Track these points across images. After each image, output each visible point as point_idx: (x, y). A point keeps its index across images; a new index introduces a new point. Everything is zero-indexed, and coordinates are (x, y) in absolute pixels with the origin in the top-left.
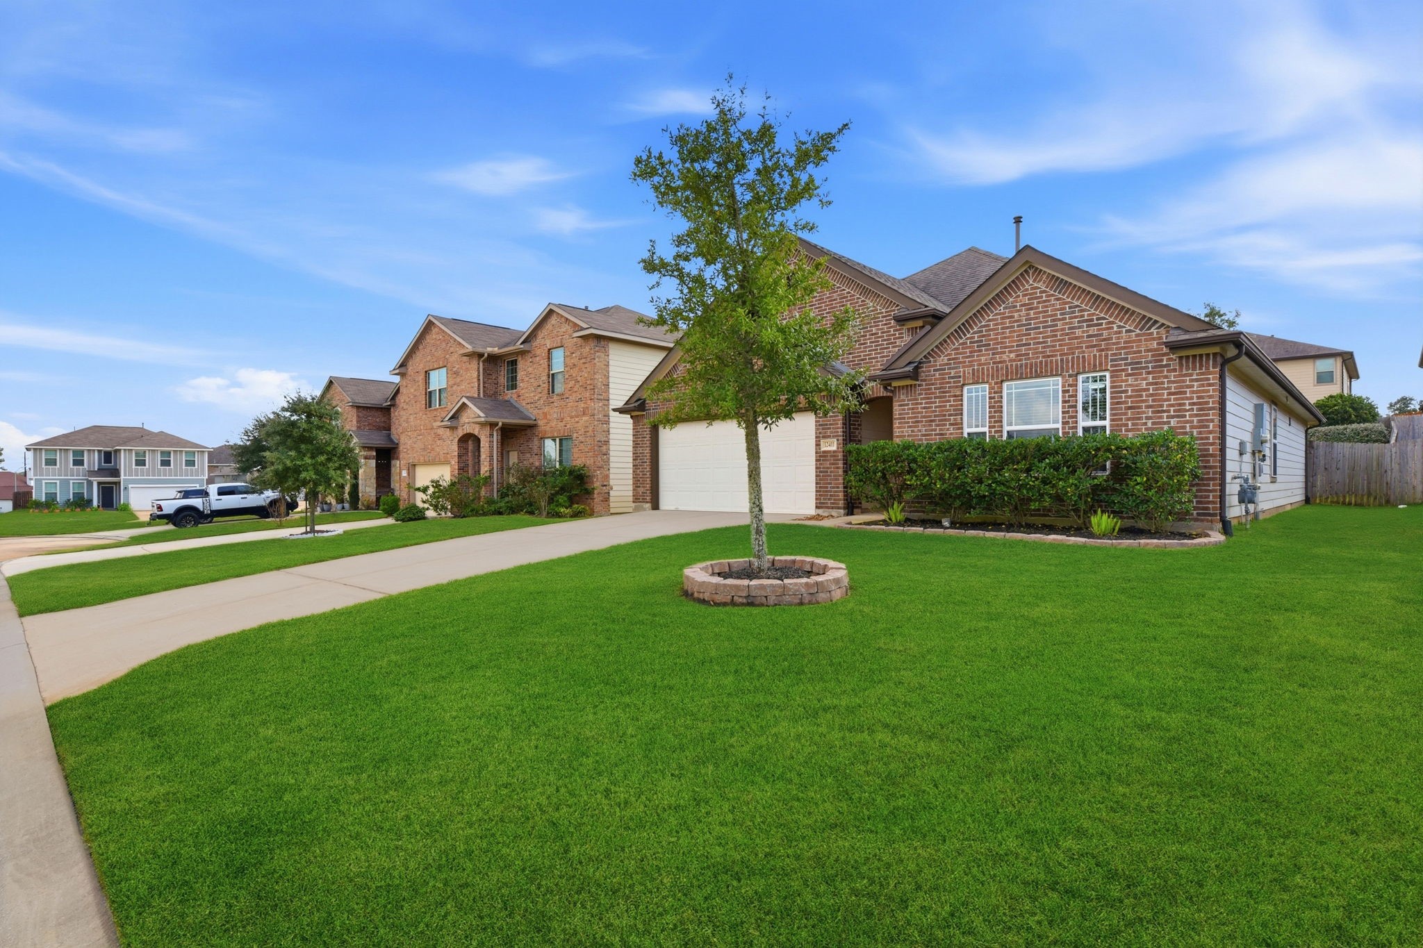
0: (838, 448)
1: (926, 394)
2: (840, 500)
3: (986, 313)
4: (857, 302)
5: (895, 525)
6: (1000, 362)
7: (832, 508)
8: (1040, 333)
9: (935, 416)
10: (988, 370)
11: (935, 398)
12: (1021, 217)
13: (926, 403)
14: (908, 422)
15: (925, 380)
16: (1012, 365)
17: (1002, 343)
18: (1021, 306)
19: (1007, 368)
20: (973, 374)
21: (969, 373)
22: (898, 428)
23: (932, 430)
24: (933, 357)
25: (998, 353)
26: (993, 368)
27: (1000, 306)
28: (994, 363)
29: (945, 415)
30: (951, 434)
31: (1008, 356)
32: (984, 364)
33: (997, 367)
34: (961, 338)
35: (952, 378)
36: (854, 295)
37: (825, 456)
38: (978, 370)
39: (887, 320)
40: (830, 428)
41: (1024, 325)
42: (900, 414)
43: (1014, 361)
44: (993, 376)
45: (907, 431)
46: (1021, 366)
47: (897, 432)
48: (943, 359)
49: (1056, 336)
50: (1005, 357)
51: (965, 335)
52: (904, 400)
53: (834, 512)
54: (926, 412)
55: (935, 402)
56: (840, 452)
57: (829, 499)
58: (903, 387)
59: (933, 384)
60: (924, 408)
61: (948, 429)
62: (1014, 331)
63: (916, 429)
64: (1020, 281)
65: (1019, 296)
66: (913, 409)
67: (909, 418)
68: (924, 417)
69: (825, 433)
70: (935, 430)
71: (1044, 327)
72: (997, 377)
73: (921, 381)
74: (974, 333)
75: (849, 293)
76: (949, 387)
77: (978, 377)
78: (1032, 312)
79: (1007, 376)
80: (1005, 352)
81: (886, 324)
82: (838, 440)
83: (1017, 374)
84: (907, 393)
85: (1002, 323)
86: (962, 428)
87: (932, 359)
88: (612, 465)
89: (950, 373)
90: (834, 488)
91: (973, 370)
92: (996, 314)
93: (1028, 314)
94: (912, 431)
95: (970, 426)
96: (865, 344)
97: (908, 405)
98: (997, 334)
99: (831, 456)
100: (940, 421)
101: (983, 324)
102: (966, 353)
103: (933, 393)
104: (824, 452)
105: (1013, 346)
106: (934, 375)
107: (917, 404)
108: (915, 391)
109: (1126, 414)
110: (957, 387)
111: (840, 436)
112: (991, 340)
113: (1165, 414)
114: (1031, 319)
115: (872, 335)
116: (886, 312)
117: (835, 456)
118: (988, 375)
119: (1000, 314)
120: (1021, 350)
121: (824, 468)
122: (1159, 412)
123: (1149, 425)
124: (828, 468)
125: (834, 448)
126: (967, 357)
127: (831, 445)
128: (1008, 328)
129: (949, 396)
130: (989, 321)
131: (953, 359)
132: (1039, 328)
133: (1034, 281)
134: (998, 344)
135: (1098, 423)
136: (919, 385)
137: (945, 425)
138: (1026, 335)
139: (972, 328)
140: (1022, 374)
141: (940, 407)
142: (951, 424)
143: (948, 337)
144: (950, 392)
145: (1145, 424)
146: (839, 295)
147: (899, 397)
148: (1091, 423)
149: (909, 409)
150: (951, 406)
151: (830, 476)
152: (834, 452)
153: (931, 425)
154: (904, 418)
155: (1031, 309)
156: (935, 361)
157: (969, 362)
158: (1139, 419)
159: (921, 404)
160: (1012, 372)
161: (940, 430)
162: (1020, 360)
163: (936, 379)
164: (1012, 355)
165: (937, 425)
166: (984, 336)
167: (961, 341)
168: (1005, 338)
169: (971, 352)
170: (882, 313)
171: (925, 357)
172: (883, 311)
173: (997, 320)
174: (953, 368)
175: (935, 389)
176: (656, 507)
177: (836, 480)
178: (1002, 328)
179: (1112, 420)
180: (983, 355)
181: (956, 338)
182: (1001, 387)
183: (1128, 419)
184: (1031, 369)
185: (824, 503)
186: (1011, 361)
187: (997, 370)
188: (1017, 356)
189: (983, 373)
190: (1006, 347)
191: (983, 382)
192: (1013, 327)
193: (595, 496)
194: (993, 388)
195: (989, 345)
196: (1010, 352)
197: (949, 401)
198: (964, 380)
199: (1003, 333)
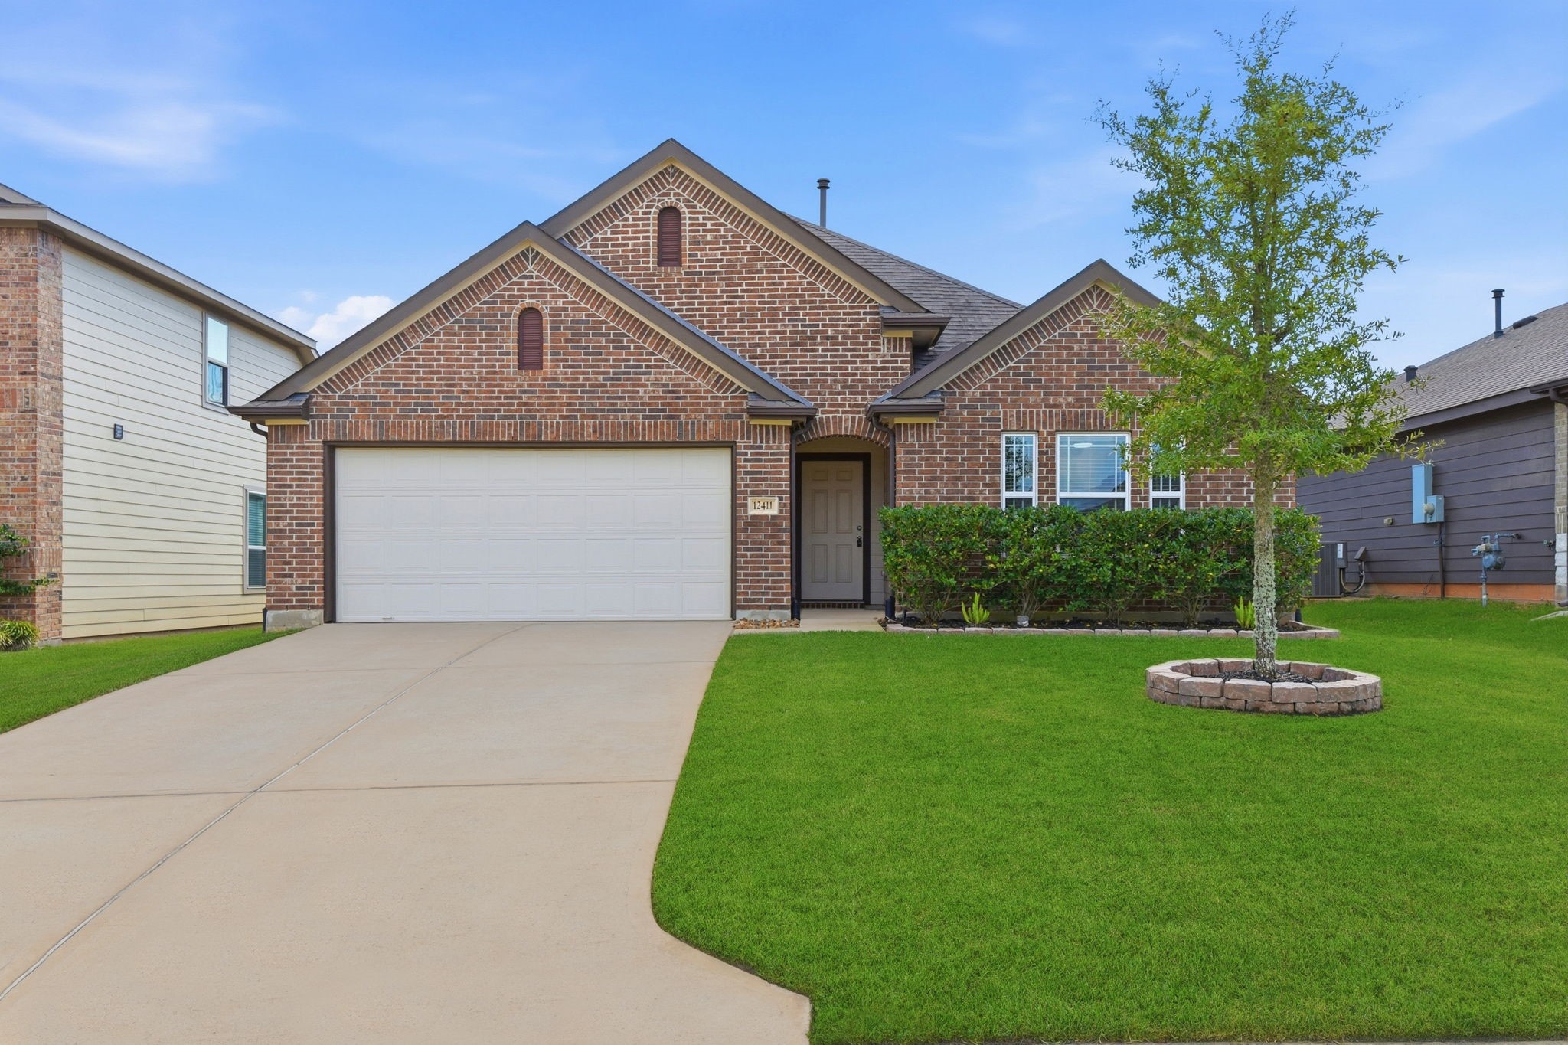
0: (781, 511)
1: (948, 439)
2: (784, 594)
3: (1036, 337)
4: (800, 284)
5: (978, 626)
6: (1055, 406)
7: (770, 608)
8: (1106, 375)
9: (962, 472)
10: (1038, 414)
11: (963, 446)
12: (828, 181)
13: (948, 452)
14: (920, 479)
15: (947, 420)
16: (1070, 412)
17: (1058, 381)
18: (1082, 335)
19: (1064, 415)
20: (1018, 418)
21: (1012, 416)
22: (904, 485)
23: (958, 492)
24: (959, 388)
25: (1051, 394)
26: (1045, 412)
27: (1055, 331)
28: (1046, 406)
29: (977, 472)
30: (985, 498)
31: (1066, 400)
32: (1034, 406)
33: (1051, 412)
34: (1002, 366)
35: (988, 420)
36: (794, 271)
37: (756, 524)
38: (1025, 413)
39: (852, 320)
40: (765, 479)
41: (1086, 361)
42: (906, 465)
43: (1074, 406)
44: (1045, 423)
45: (918, 491)
46: (1083, 414)
47: (902, 491)
48: (973, 392)
49: (1126, 381)
50: (1061, 400)
51: (1007, 363)
52: (914, 446)
53: (773, 615)
54: (948, 465)
55: (963, 452)
56: (784, 518)
57: (763, 594)
58: (912, 426)
59: (959, 426)
60: (946, 459)
61: (981, 492)
62: (1074, 368)
63: (932, 489)
64: (1081, 302)
65: (1078, 322)
66: (928, 459)
67: (921, 472)
68: (946, 472)
69: (757, 486)
70: (962, 492)
71: (1111, 368)
72: (1051, 425)
73: (942, 419)
74: (1019, 362)
75: (784, 265)
76: (984, 433)
77: (1025, 422)
78: (1096, 345)
79: (1064, 426)
80: (1060, 394)
81: (850, 326)
82: (781, 499)
83: (1076, 424)
84: (919, 434)
85: (1057, 355)
86: (999, 492)
87: (956, 390)
88: (67, 528)
89: (985, 413)
90: (772, 575)
91: (1018, 412)
92: (1049, 341)
93: (1091, 348)
94: (927, 492)
95: (1008, 489)
96: (813, 350)
97: (919, 452)
98: (1051, 368)
99: (767, 524)
100: (969, 479)
101: (1032, 351)
102: (1007, 387)
103: (959, 439)
104: (754, 517)
105: (1072, 387)
106: (961, 414)
107: (934, 452)
108: (931, 433)
109: (1204, 485)
110: (994, 433)
111: (784, 492)
112: (1043, 374)
113: (1245, 489)
114: (1094, 355)
115: (827, 338)
116: (851, 307)
117: (775, 524)
118: (1038, 422)
119: (1055, 341)
120: (1081, 394)
121: (753, 543)
122: (1238, 485)
123: (1229, 499)
124: (762, 543)
125: (774, 510)
126: (1009, 394)
127: (769, 507)
128: (1065, 361)
129: (984, 446)
130: (1040, 348)
131: (989, 394)
132: (1104, 368)
133: (1099, 306)
134: (1052, 381)
135: (1170, 494)
136: (938, 426)
137: (977, 485)
138: (1088, 374)
139: (1017, 355)
140: (1083, 425)
141: (970, 459)
142: (985, 485)
143: (982, 362)
144: (984, 439)
145: (1224, 498)
146: (766, 266)
147: (906, 440)
148: (1161, 494)
149: (921, 459)
150: (985, 459)
151: (766, 556)
152: (774, 517)
153: (956, 485)
154: (914, 472)
155: (1095, 342)
156: (963, 394)
157: (1012, 400)
158: (1218, 492)
159: (941, 452)
160: (1070, 421)
161: (970, 492)
162: (1082, 406)
163: (963, 420)
164: (1071, 399)
165: (965, 485)
166: (1032, 368)
167: (1000, 370)
168: (1061, 374)
169: (1015, 387)
170: (845, 308)
171: (947, 386)
172: (847, 304)
173: (1050, 348)
174: (990, 407)
175: (963, 433)
176: (331, 617)
177: (777, 562)
178: (1058, 361)
179: (1187, 492)
180: (1032, 394)
181: (993, 366)
182: (1053, 440)
183: (1206, 492)
184: (1095, 419)
185: (754, 601)
186: (1069, 405)
187: (1051, 416)
188: (1078, 400)
189: (1032, 419)
190: (1062, 387)
191: (1031, 430)
192: (1072, 361)
193: (38, 599)
194: (1045, 440)
195: (1040, 381)
196: (1068, 394)
197: (983, 452)
198: (1005, 424)
199: (1059, 368)
